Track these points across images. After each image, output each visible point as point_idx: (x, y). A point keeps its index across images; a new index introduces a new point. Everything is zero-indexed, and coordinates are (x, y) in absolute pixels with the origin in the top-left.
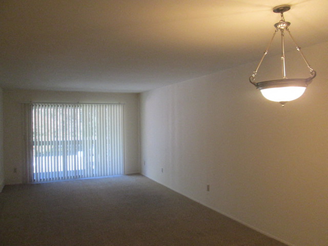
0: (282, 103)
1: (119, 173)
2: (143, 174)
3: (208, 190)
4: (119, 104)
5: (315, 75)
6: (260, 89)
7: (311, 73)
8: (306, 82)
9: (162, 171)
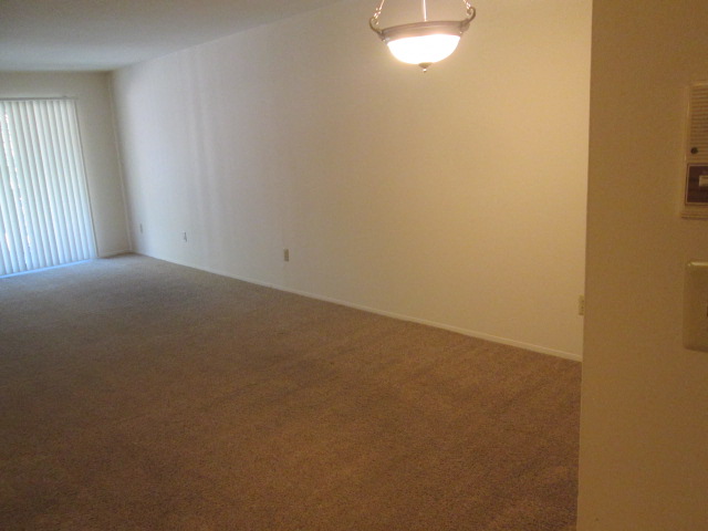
0: (424, 66)
1: (85, 256)
2: (141, 252)
3: (287, 258)
4: (64, 98)
5: (474, 15)
6: (386, 43)
7: (469, 11)
8: (461, 26)
9: (185, 238)
